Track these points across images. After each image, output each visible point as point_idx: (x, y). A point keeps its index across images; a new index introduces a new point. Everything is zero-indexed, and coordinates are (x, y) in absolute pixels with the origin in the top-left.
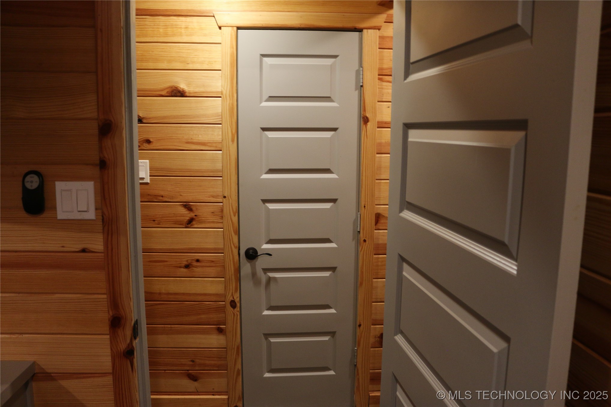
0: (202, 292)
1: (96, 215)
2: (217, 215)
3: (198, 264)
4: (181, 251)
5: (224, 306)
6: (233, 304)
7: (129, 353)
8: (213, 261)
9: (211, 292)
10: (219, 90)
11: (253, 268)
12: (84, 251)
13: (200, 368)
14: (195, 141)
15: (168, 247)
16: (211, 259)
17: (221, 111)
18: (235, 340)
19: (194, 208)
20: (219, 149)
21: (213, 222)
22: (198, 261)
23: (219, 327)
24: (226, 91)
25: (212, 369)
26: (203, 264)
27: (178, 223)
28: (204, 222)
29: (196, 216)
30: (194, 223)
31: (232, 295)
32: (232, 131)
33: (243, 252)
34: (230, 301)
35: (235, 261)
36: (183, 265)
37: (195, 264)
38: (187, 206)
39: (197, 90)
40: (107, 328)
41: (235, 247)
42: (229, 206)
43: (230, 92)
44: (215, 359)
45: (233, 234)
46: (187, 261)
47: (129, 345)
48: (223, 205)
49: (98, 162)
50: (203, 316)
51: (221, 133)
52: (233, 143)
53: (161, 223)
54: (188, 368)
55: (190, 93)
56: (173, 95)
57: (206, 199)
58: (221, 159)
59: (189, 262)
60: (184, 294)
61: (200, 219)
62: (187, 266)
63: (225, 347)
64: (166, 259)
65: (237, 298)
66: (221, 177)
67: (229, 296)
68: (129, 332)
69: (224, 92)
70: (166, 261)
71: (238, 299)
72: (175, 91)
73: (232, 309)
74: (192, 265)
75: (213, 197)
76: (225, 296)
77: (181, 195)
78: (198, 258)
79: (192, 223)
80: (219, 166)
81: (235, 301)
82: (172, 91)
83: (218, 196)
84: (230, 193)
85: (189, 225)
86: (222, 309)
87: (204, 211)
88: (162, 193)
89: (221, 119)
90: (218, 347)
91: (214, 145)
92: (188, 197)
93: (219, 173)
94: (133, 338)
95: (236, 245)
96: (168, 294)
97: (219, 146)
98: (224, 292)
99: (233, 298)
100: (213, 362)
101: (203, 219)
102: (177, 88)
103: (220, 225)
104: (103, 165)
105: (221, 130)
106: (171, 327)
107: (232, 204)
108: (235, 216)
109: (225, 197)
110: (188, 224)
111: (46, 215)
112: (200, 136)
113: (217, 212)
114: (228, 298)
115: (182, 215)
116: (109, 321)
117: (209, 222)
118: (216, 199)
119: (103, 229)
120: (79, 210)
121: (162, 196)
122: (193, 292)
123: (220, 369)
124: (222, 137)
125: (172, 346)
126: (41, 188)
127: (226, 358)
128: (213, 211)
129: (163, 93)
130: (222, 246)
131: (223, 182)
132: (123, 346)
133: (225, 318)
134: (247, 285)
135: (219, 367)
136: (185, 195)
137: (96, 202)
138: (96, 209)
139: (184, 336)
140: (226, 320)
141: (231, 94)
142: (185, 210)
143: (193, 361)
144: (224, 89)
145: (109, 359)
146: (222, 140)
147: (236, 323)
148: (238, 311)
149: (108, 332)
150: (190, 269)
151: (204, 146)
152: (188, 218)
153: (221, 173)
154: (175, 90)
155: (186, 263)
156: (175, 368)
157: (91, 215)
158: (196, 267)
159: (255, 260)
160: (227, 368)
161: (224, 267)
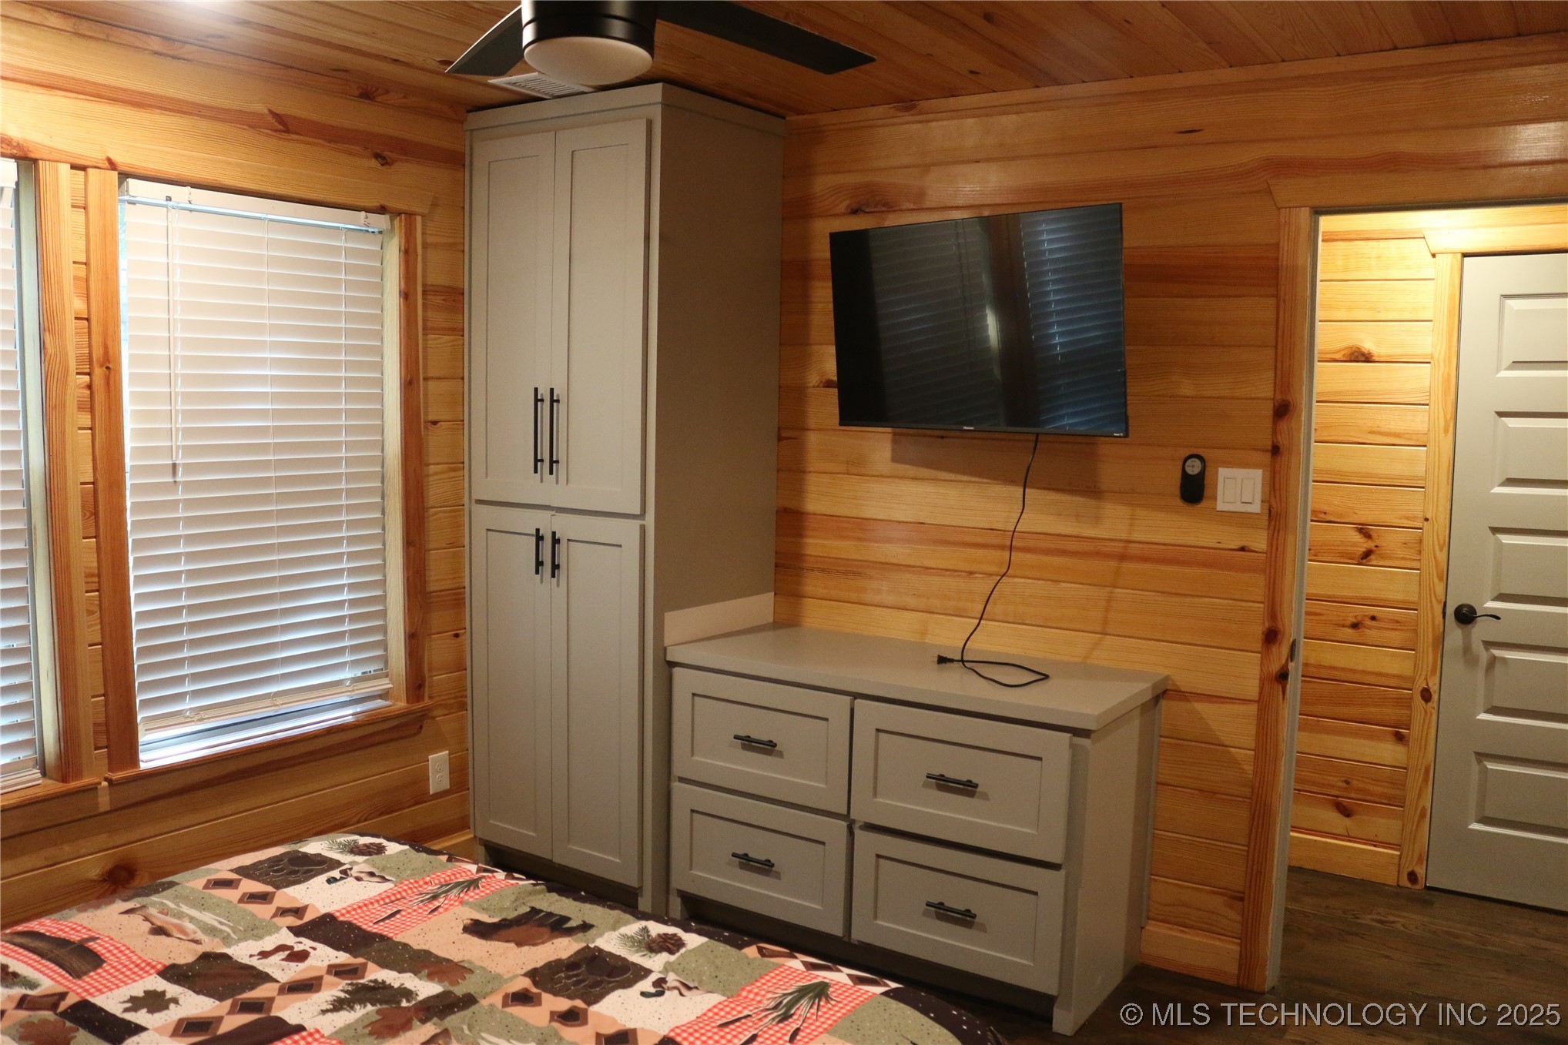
0: (1376, 670)
1: (1262, 509)
2: (1411, 548)
3: (1374, 623)
4: (1348, 600)
5: (1411, 698)
6: (1426, 695)
7: (1283, 676)
8: (1397, 622)
9: (1390, 671)
10: (1428, 351)
11: (1467, 639)
12: (1242, 549)
13: (1360, 796)
14: (1383, 430)
15: (1326, 593)
16: (1396, 618)
17: (1429, 383)
18: (1424, 756)
19: (1374, 535)
20: (1422, 444)
21: (1403, 559)
22: (1373, 618)
23: (1398, 732)
24: (1440, 353)
25: (1377, 800)
26: (1382, 625)
27: (1347, 557)
28: (1390, 558)
29: (1376, 546)
30: (1372, 557)
31: (1426, 679)
32: (1445, 417)
33: (1450, 611)
34: (1420, 689)
35: (1437, 623)
36: (1348, 623)
37: (1369, 623)
38: (1364, 531)
39: (1391, 352)
40: (1260, 645)
41: (1439, 602)
42: (1433, 535)
43: (1445, 355)
44: (1386, 784)
45: (1436, 580)
46: (1356, 617)
47: (1283, 666)
48: (1423, 533)
49: (1270, 448)
50: (1373, 710)
51: (1427, 418)
52: (1446, 435)
53: (1320, 554)
54: (1336, 793)
55: (1380, 356)
56: (1352, 359)
57: (1395, 521)
58: (1425, 459)
59: (1359, 618)
60: (1344, 669)
61: (1384, 552)
62: (1355, 626)
63: (1405, 766)
64: (1319, 611)
65: (1435, 684)
66: (1423, 488)
67: (1420, 681)
68: (1285, 650)
69: (1436, 355)
70: (1321, 615)
71: (1437, 687)
72: (1356, 354)
73: (1423, 702)
74: (1362, 624)
75: (1408, 518)
76: (1413, 679)
77: (1355, 513)
78: (1375, 614)
79: (1368, 558)
80: (1420, 470)
81: (1431, 690)
82: (1352, 354)
83: (1415, 517)
84: (1436, 514)
85: (1364, 561)
86: (1406, 703)
87: (1391, 540)
88: (1325, 508)
89: (1428, 397)
90: (1394, 764)
91: (1415, 437)
92: (1365, 516)
93: (1420, 482)
94: (1290, 660)
95: (1439, 599)
96: (1320, 666)
97: (1422, 440)
98: (1412, 674)
99: (1427, 684)
100: (1380, 790)
101: (1388, 552)
102: (1359, 349)
103: (1415, 564)
104: (1275, 450)
105: (1427, 414)
106: (1318, 721)
107: (1437, 532)
108: (1441, 550)
109: (1427, 520)
110: (1362, 559)
111: (1204, 504)
112: (1392, 423)
113: (1411, 543)
114: (1419, 683)
115: (1355, 545)
116: (1263, 634)
117: (1397, 558)
118: (1410, 522)
119: (1269, 524)
120: (1243, 500)
121: (1325, 513)
122: (1360, 667)
123: (1391, 803)
124: (1429, 424)
125: (1318, 753)
126: (1202, 475)
127: (1404, 786)
128: (1403, 541)
129: (1338, 356)
130: (1416, 599)
131: (1425, 496)
132: (1275, 667)
133: (1410, 717)
134: (1453, 667)
135: (1391, 801)
136: (1362, 512)
137: (1263, 492)
138: (1262, 501)
139: (1340, 738)
140: (1410, 720)
141: (1447, 360)
142: (1359, 537)
143: (1347, 782)
144: (1436, 350)
145: (1256, 683)
146: (1429, 430)
147: (1429, 728)
148: (1434, 708)
149: (1260, 650)
150: (1360, 630)
151: (1396, 439)
152: (1364, 550)
153: (1423, 482)
154: (1355, 351)
155: (1354, 620)
156: (1315, 789)
157: (1256, 508)
158: (1370, 628)
159: (1470, 626)
160: (1404, 803)
161: (1416, 631)
